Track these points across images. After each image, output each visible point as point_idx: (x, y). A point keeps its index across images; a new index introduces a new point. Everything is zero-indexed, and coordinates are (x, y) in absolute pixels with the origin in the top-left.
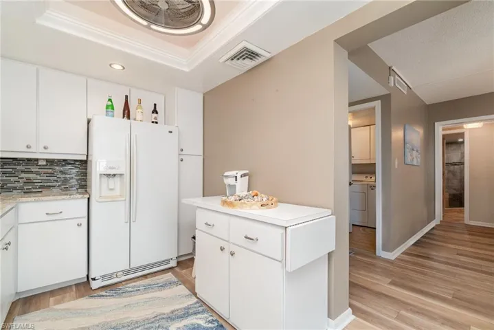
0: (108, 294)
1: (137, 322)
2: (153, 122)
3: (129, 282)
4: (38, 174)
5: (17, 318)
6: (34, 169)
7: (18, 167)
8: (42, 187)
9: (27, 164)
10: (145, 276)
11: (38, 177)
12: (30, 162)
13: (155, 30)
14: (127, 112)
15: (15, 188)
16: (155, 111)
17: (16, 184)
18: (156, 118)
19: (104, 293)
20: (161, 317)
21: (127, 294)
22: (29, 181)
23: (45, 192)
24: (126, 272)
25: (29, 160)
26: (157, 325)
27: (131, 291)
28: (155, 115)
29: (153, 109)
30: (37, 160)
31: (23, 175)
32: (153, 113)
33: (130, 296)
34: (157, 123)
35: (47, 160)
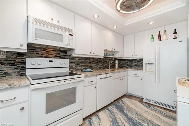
0: (145, 105)
1: (143, 117)
2: (174, 38)
3: (156, 106)
4: (137, 63)
5: (125, 98)
6: (136, 62)
7: (133, 61)
8: (138, 67)
9: (135, 60)
10: (165, 109)
11: (137, 64)
12: (136, 60)
13: (142, 10)
14: (160, 38)
15: (133, 67)
16: (175, 32)
17: (133, 66)
18: (175, 36)
19: (145, 104)
20: (152, 122)
21: (150, 109)
22: (135, 65)
23: (139, 68)
24: (156, 102)
25: (135, 59)
26: (148, 123)
27: (153, 109)
28: (175, 34)
29: (174, 32)
30: (137, 59)
31: (134, 63)
32: (174, 33)
33: (150, 110)
34: (176, 38)
35: (139, 59)
